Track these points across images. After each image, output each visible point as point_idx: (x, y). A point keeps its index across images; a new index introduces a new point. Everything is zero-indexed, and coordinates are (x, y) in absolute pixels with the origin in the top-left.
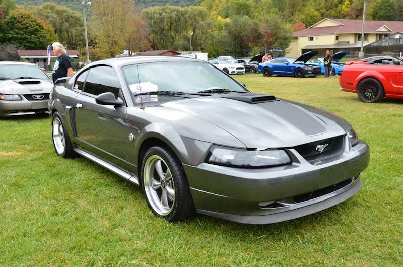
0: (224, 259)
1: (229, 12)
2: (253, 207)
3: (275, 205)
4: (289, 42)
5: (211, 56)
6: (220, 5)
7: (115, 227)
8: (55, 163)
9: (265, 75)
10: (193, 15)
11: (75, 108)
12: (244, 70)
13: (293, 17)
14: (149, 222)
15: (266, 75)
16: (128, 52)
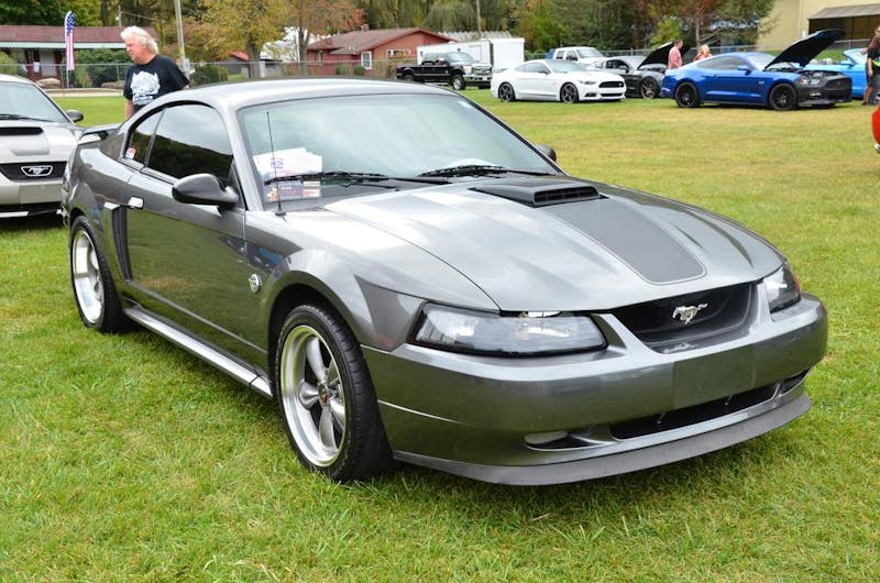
0: (442, 560)
2: (514, 446)
3: (569, 442)
5: (537, 43)
7: (207, 490)
8: (76, 345)
9: (682, 104)
11: (125, 208)
12: (623, 90)
14: (288, 481)
15: (685, 103)
16: (297, 35)
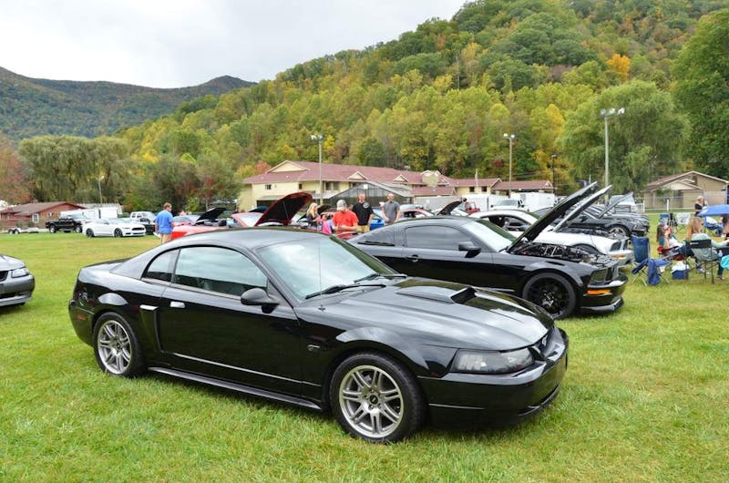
1: (168, 145)
4: (239, 191)
6: (157, 135)
10: (104, 151)
13: (260, 156)
